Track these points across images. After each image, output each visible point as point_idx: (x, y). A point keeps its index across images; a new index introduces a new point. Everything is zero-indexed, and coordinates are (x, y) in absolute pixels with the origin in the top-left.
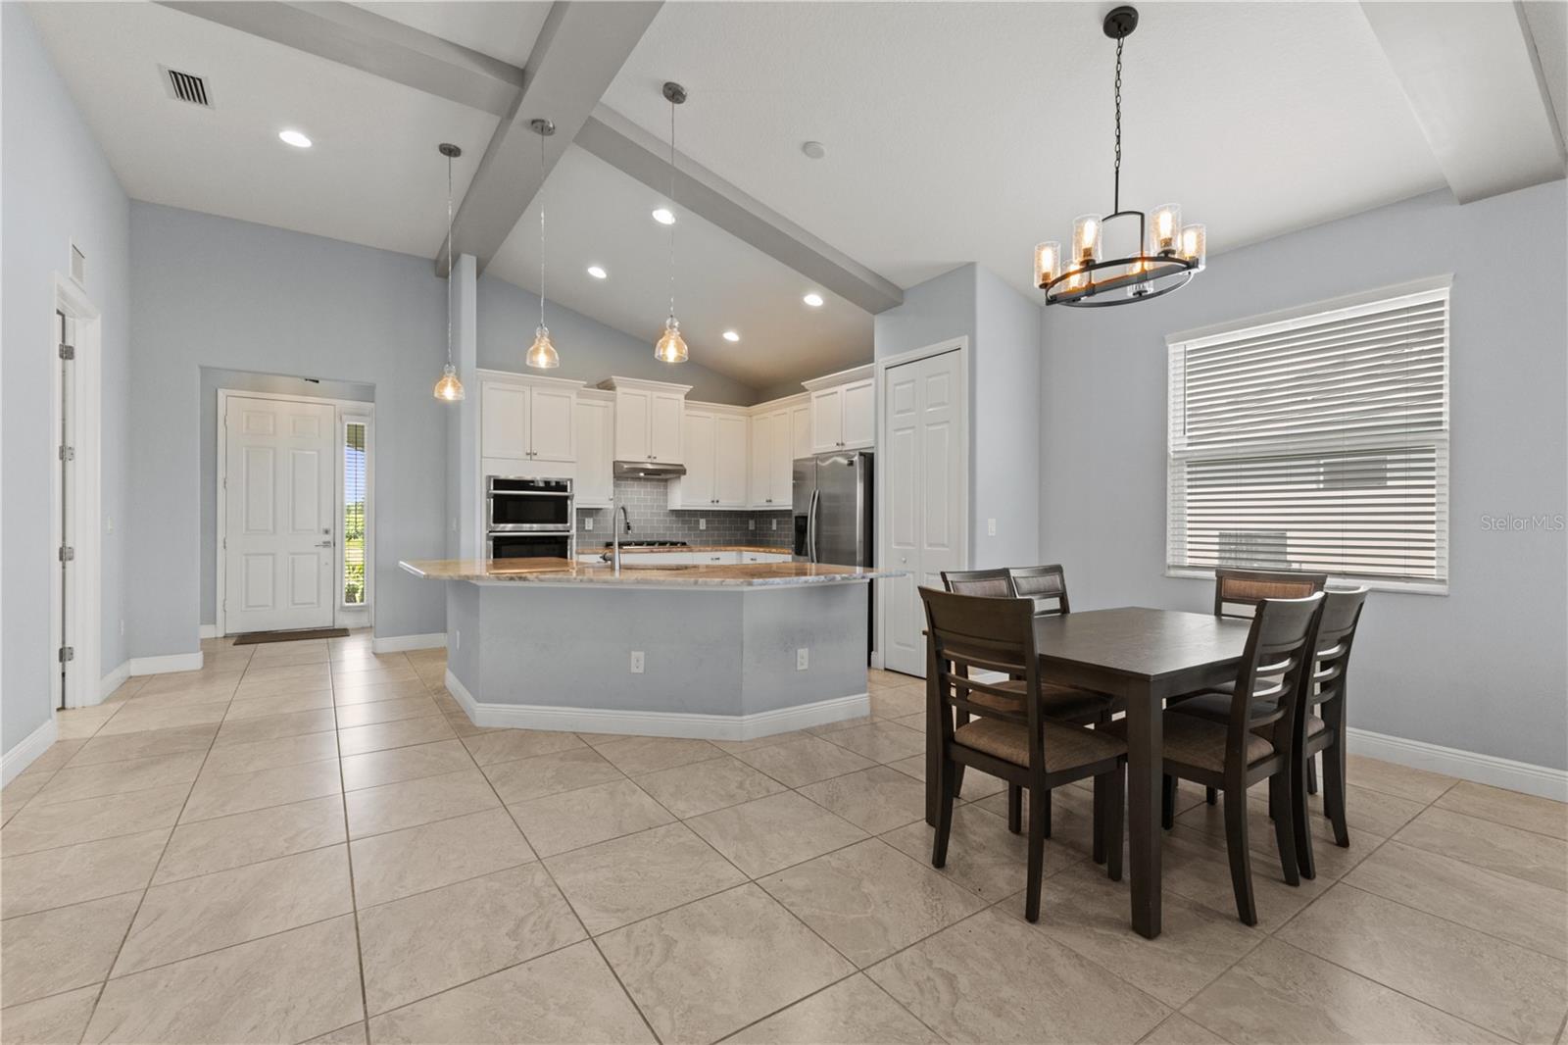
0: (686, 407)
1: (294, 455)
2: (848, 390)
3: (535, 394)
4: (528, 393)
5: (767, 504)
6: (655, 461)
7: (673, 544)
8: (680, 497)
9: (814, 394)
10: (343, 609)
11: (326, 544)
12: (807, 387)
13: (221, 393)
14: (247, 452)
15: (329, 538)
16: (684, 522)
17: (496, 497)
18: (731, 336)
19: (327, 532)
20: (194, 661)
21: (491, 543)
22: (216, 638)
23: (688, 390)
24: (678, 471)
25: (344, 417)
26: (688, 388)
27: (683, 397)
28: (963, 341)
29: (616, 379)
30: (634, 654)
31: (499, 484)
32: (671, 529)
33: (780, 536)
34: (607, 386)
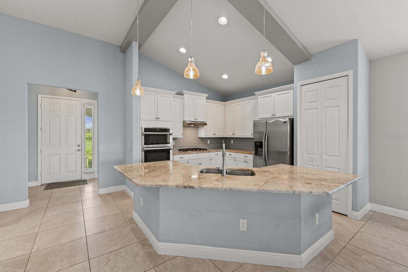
0: (206, 102)
1: (67, 118)
2: (277, 95)
3: (158, 96)
4: (156, 96)
5: (232, 135)
6: (196, 121)
7: (203, 150)
8: (203, 133)
9: (259, 97)
10: (85, 173)
11: (79, 150)
12: (256, 94)
13: (39, 96)
14: (50, 118)
15: (79, 148)
16: (203, 141)
17: (145, 135)
18: (225, 77)
19: (79, 146)
20: (25, 204)
21: (143, 153)
22: (38, 186)
23: (207, 96)
24: (204, 124)
25: (85, 105)
26: (207, 95)
27: (205, 98)
28: (350, 73)
29: (184, 91)
30: (241, 221)
31: (146, 130)
32: (199, 144)
33: (235, 146)
34: (180, 94)
